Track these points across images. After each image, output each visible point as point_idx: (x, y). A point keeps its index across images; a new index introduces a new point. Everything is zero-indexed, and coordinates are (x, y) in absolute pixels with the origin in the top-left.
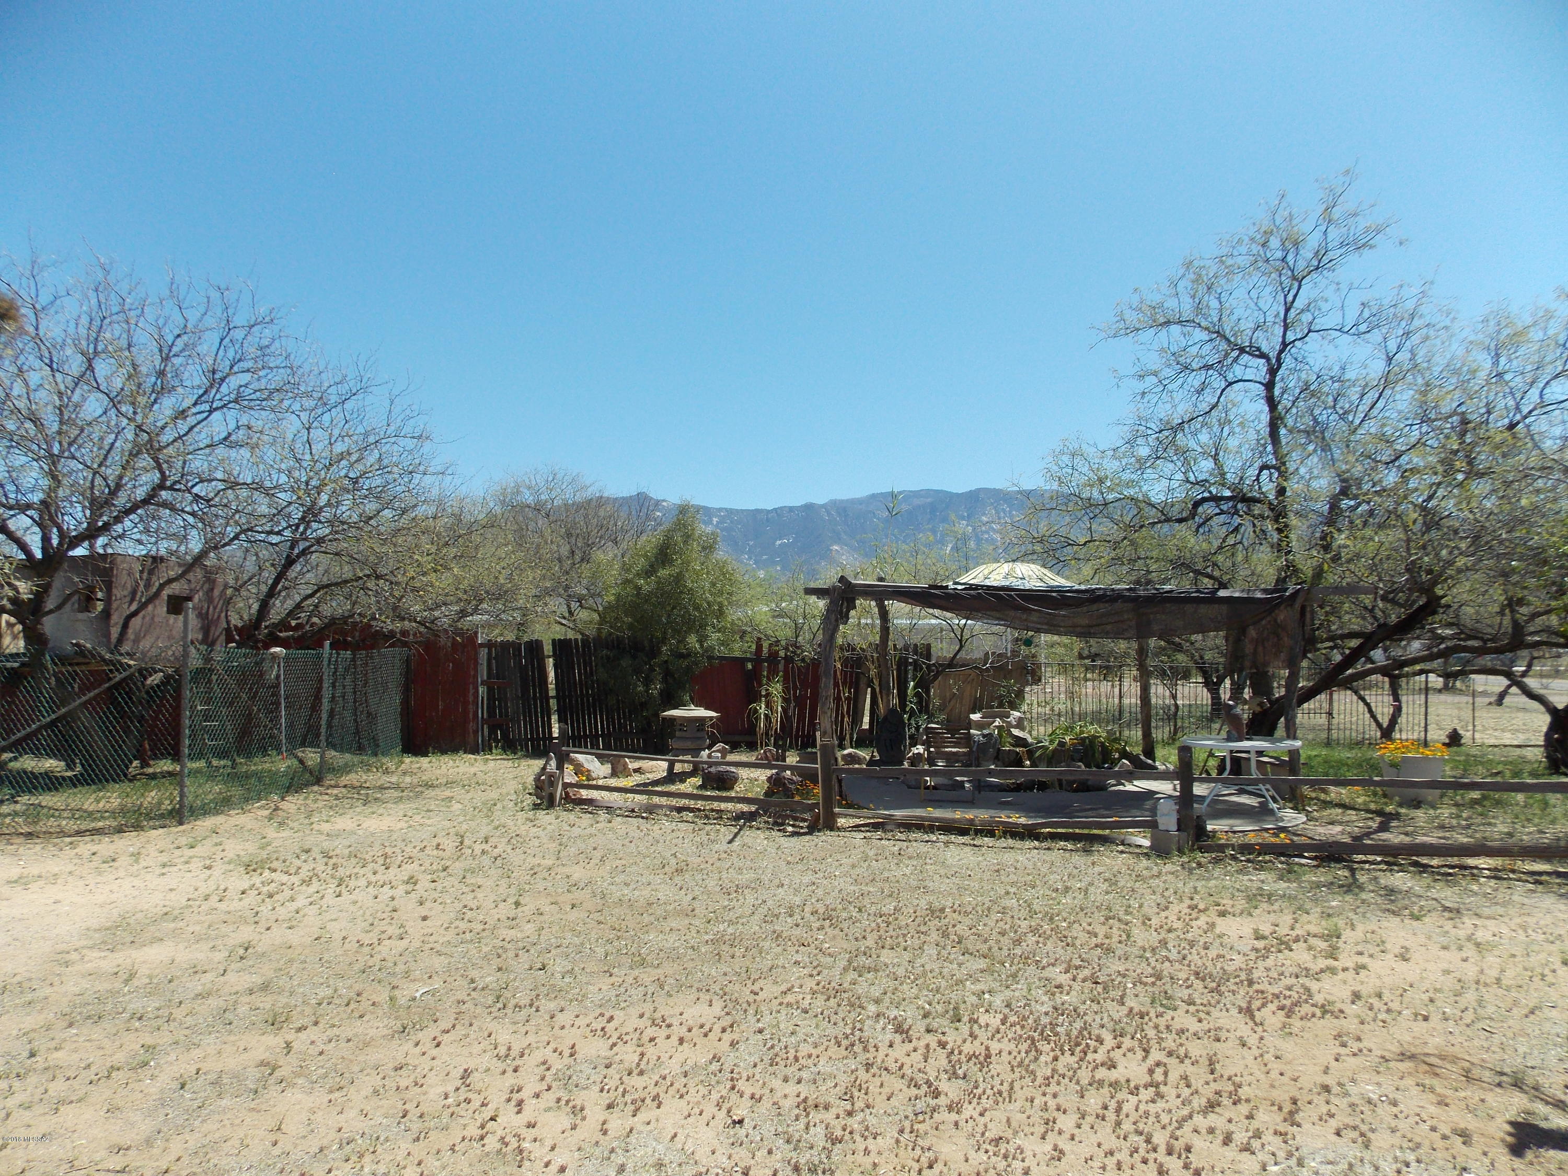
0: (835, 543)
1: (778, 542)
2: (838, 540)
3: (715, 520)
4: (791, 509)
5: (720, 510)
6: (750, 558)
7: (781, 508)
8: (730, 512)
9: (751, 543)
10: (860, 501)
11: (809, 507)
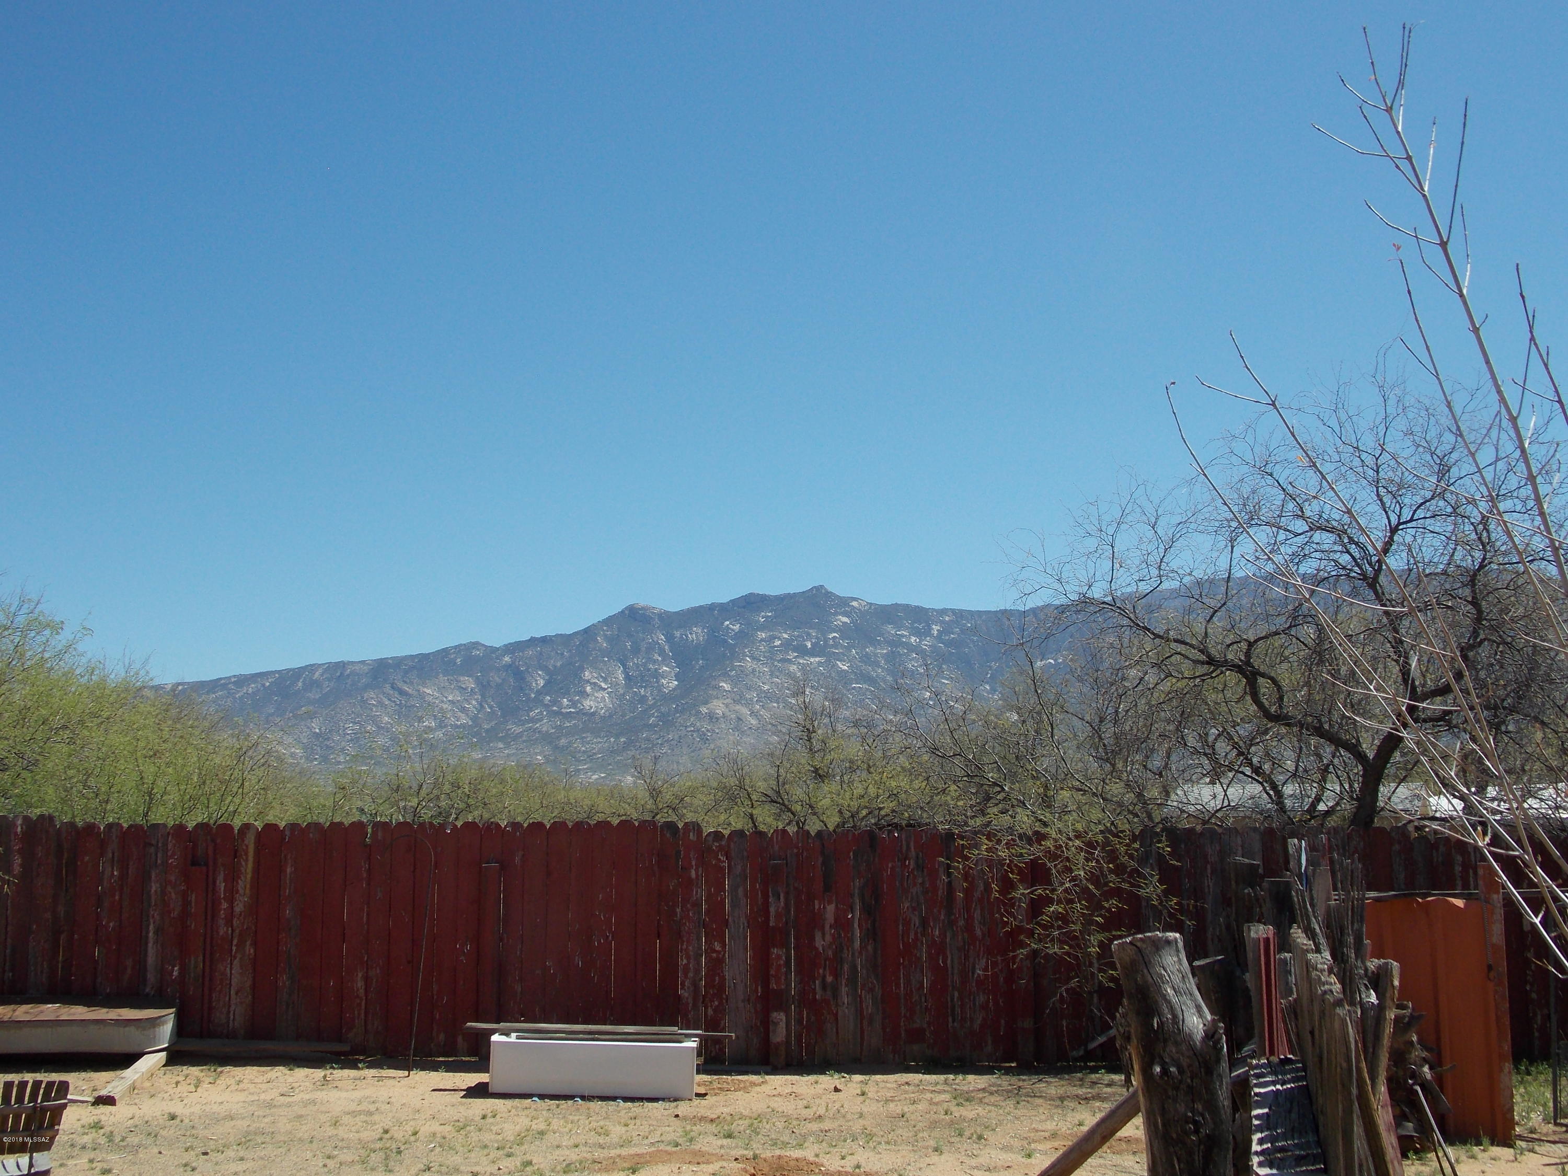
3: (935, 629)
5: (944, 612)
8: (960, 615)
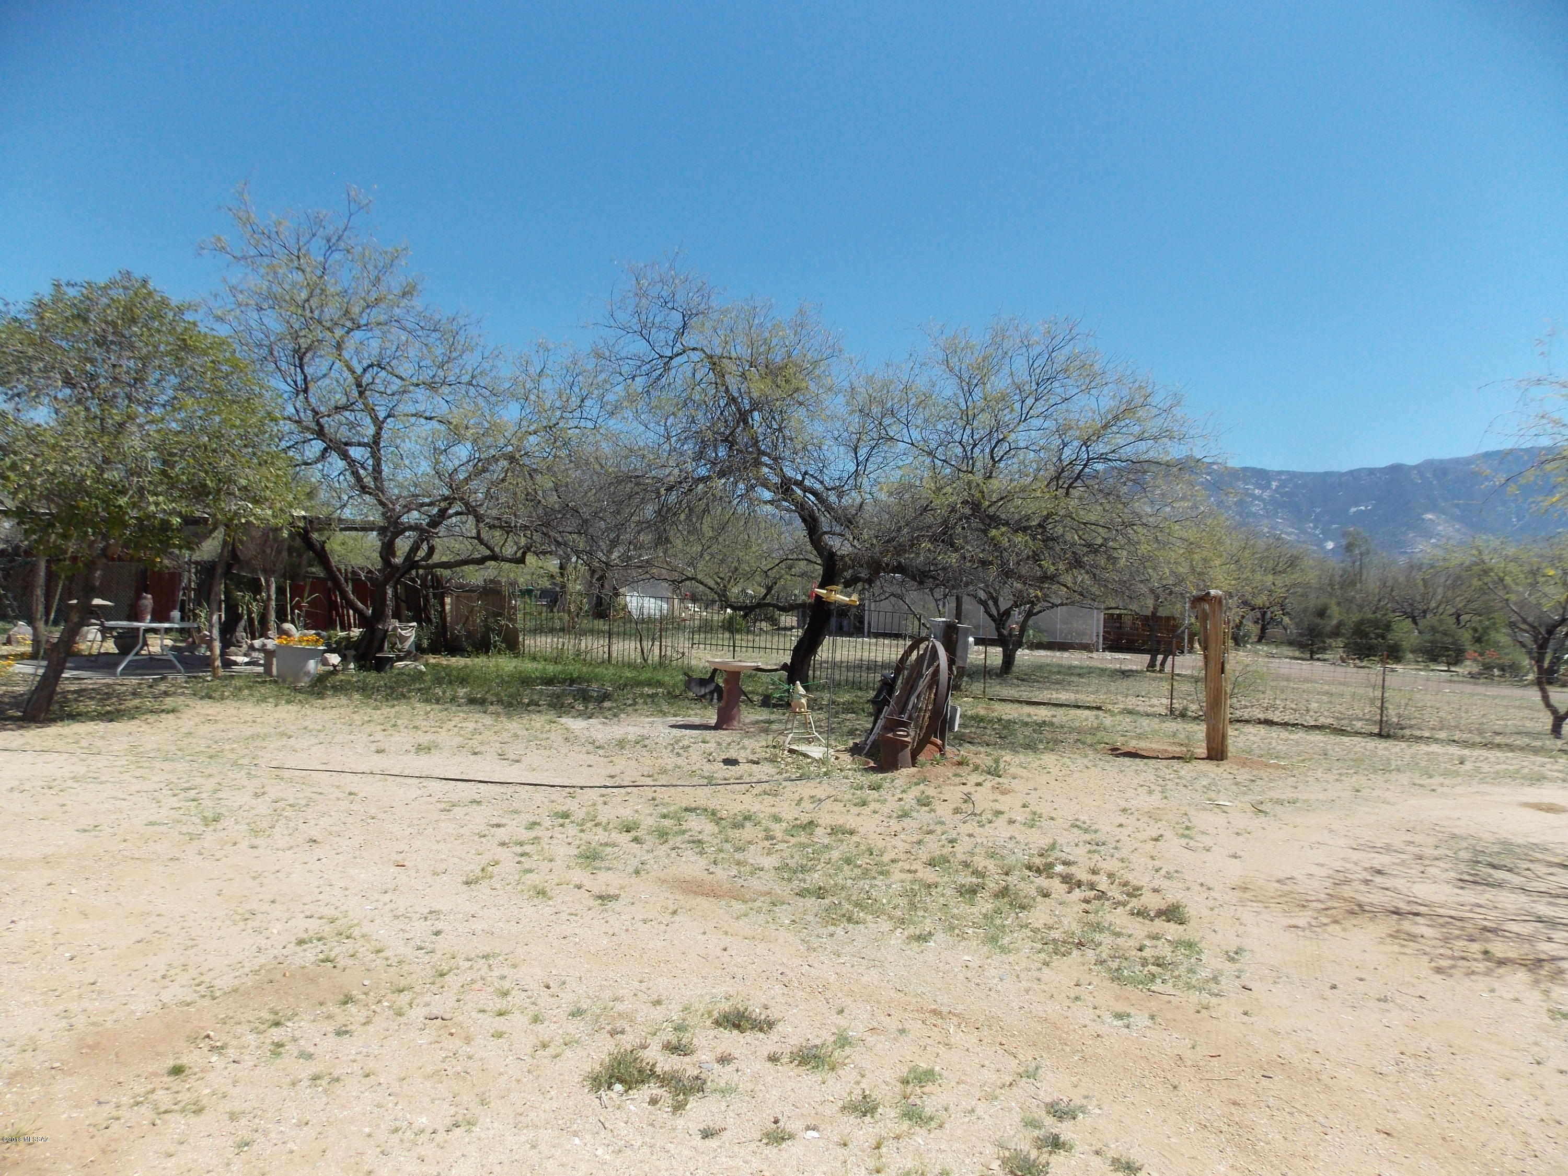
0: (1428, 511)
1: (1353, 510)
2: (1433, 506)
4: (1372, 471)
6: (1316, 527)
7: (1359, 471)
9: (1318, 510)
10: (1468, 461)
11: (1396, 469)
